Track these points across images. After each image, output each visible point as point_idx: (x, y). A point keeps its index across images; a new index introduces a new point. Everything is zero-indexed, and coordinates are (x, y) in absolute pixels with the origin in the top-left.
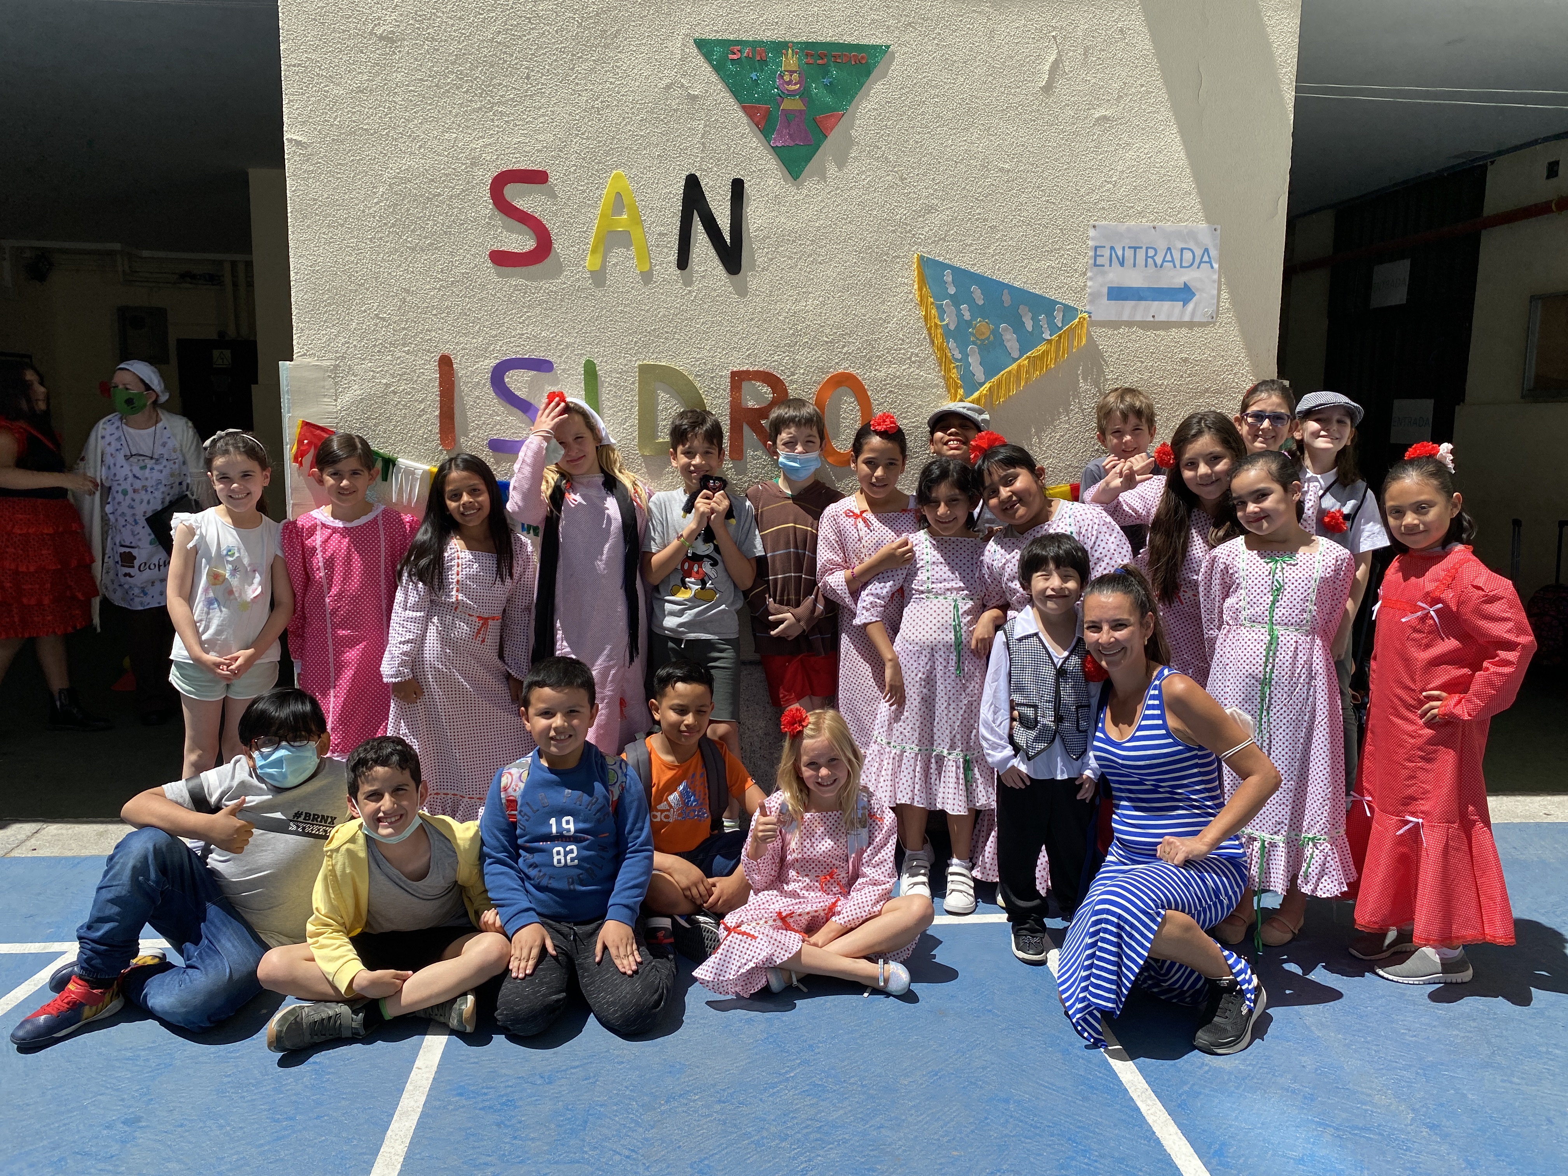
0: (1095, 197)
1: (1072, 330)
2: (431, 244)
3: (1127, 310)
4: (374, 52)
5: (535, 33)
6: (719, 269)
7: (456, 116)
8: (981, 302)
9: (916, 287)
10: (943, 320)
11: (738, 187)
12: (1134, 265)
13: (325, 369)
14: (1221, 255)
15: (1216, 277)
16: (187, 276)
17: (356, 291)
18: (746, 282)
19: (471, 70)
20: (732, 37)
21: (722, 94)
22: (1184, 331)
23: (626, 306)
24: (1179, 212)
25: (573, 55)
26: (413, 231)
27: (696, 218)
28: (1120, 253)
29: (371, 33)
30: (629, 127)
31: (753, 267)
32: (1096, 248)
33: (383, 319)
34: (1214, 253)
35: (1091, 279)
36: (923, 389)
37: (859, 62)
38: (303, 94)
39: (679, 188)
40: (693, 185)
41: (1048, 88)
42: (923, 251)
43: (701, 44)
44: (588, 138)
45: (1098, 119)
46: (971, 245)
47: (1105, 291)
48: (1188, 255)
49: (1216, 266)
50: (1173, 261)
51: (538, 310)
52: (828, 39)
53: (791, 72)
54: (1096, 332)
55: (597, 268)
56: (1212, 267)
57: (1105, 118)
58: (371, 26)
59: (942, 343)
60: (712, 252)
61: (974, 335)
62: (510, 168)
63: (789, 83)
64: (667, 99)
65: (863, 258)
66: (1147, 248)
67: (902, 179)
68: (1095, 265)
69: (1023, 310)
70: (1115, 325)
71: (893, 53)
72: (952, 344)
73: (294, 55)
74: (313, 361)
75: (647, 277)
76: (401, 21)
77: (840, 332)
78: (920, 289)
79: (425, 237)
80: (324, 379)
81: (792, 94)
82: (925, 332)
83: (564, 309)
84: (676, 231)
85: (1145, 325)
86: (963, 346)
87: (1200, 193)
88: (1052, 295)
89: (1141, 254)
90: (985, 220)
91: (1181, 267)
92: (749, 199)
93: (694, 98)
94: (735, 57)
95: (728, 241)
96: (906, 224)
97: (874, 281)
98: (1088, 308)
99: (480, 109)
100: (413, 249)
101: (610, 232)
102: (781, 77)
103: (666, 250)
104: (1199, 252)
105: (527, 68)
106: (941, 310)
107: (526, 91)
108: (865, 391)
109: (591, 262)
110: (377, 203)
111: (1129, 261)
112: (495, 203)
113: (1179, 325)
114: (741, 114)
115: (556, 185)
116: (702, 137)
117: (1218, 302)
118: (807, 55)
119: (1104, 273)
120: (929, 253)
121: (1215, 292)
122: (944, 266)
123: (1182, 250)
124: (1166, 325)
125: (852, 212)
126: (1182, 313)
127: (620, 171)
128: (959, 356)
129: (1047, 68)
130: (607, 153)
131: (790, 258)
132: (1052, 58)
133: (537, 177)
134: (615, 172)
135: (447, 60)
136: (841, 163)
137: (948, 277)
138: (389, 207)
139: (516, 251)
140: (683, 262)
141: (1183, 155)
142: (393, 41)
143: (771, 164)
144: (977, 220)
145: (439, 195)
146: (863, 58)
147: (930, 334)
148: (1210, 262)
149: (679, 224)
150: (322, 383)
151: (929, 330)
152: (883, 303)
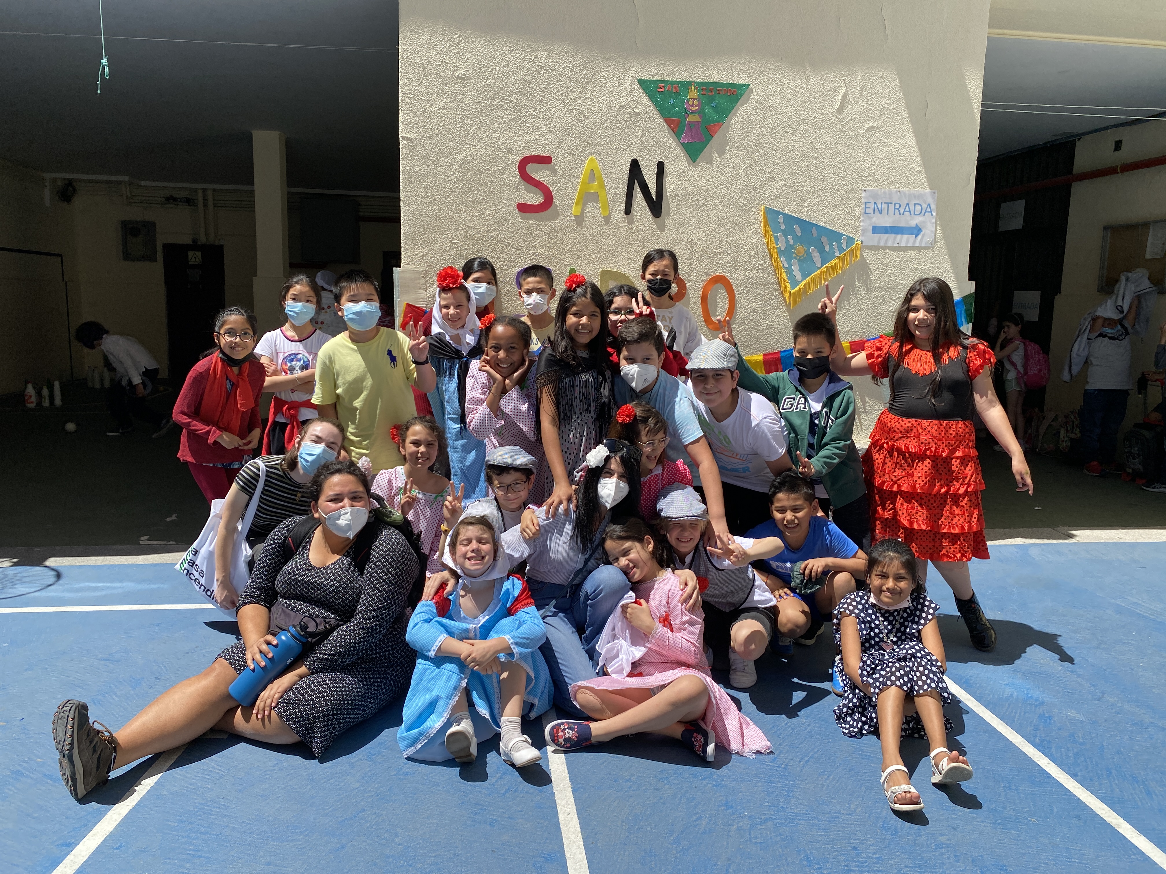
0: (866, 174)
1: (852, 251)
2: (483, 199)
3: (884, 239)
4: (454, 86)
5: (546, 76)
6: (649, 215)
7: (499, 124)
8: (799, 234)
9: (762, 225)
10: (777, 244)
11: (661, 166)
12: (888, 214)
13: (420, 273)
14: (937, 208)
15: (934, 221)
16: (171, 199)
17: (439, 226)
18: (665, 222)
19: (509, 96)
20: (659, 79)
21: (653, 112)
22: (916, 252)
23: (594, 236)
24: (914, 183)
25: (568, 88)
26: (473, 191)
27: (636, 185)
28: (879, 206)
29: (452, 75)
30: (599, 131)
31: (668, 214)
32: (866, 203)
33: (455, 243)
34: (933, 206)
35: (863, 221)
36: (765, 285)
37: (733, 93)
38: (412, 110)
39: (627, 168)
40: (635, 165)
41: (840, 110)
42: (766, 204)
43: (641, 82)
44: (575, 137)
45: (868, 128)
46: (794, 201)
47: (871, 228)
48: (918, 208)
49: (934, 214)
50: (910, 211)
51: (544, 238)
52: (715, 80)
53: (694, 99)
54: (865, 252)
55: (579, 214)
56: (932, 215)
57: (872, 128)
58: (452, 71)
59: (777, 259)
60: (645, 205)
61: (796, 254)
62: (530, 154)
63: (692, 106)
64: (621, 115)
65: (732, 208)
66: (895, 204)
67: (755, 162)
68: (866, 213)
69: (824, 239)
70: (876, 248)
71: (752, 89)
72: (783, 259)
73: (407, 88)
74: (413, 268)
75: (607, 219)
76: (470, 68)
77: (718, 251)
78: (765, 226)
79: (480, 195)
80: (419, 278)
81: (694, 112)
82: (767, 251)
83: (558, 238)
84: (625, 192)
85: (893, 249)
86: (789, 259)
87: (926, 172)
88: (840, 230)
89: (891, 207)
90: (803, 186)
91: (914, 214)
92: (667, 174)
93: (637, 114)
94: (661, 90)
95: (654, 198)
96: (758, 189)
97: (738, 221)
98: (860, 238)
99: (513, 119)
100: (473, 202)
101: (586, 192)
102: (688, 101)
103: (618, 203)
104: (925, 206)
105: (541, 96)
106: (777, 239)
107: (540, 109)
108: (731, 286)
109: (575, 210)
110: (452, 175)
111: (885, 212)
112: (520, 175)
113: (913, 248)
114: (664, 124)
115: (556, 165)
116: (641, 137)
117: (935, 235)
118: (703, 89)
119: (871, 218)
120: (770, 205)
121: (934, 229)
122: (779, 213)
123: (915, 204)
124: (906, 249)
125: (726, 181)
126: (914, 242)
127: (593, 157)
128: (787, 266)
129: (840, 98)
130: (586, 146)
131: (690, 208)
132: (842, 92)
133: (546, 160)
134: (590, 157)
135: (495, 91)
136: (721, 154)
137: (781, 219)
138: (460, 177)
139: (532, 203)
140: (628, 211)
141: (916, 149)
142: (464, 80)
143: (680, 153)
144: (798, 186)
145: (489, 170)
146: (735, 91)
147: (770, 253)
148: (931, 212)
149: (626, 188)
150: (418, 281)
151: (770, 250)
152: (743, 234)
